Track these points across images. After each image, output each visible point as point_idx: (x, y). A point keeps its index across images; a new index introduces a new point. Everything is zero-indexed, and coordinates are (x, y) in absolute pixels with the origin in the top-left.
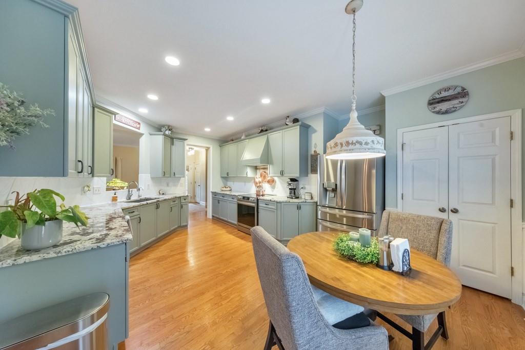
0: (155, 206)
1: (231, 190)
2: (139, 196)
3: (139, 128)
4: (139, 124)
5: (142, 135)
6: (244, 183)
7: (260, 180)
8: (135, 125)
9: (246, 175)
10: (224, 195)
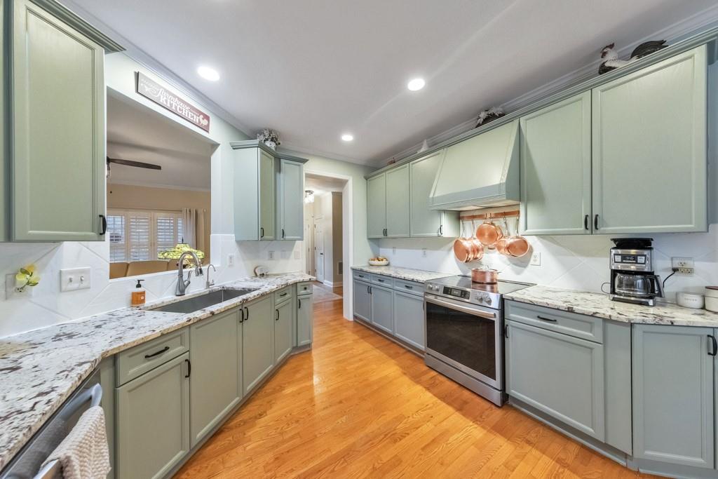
0: (236, 316)
1: (387, 265)
2: (208, 284)
3: (206, 129)
4: (207, 117)
5: (214, 146)
6: (421, 252)
7: (477, 243)
8: (196, 119)
9: (436, 234)
10: (382, 278)
